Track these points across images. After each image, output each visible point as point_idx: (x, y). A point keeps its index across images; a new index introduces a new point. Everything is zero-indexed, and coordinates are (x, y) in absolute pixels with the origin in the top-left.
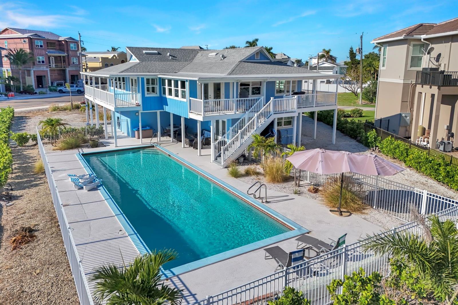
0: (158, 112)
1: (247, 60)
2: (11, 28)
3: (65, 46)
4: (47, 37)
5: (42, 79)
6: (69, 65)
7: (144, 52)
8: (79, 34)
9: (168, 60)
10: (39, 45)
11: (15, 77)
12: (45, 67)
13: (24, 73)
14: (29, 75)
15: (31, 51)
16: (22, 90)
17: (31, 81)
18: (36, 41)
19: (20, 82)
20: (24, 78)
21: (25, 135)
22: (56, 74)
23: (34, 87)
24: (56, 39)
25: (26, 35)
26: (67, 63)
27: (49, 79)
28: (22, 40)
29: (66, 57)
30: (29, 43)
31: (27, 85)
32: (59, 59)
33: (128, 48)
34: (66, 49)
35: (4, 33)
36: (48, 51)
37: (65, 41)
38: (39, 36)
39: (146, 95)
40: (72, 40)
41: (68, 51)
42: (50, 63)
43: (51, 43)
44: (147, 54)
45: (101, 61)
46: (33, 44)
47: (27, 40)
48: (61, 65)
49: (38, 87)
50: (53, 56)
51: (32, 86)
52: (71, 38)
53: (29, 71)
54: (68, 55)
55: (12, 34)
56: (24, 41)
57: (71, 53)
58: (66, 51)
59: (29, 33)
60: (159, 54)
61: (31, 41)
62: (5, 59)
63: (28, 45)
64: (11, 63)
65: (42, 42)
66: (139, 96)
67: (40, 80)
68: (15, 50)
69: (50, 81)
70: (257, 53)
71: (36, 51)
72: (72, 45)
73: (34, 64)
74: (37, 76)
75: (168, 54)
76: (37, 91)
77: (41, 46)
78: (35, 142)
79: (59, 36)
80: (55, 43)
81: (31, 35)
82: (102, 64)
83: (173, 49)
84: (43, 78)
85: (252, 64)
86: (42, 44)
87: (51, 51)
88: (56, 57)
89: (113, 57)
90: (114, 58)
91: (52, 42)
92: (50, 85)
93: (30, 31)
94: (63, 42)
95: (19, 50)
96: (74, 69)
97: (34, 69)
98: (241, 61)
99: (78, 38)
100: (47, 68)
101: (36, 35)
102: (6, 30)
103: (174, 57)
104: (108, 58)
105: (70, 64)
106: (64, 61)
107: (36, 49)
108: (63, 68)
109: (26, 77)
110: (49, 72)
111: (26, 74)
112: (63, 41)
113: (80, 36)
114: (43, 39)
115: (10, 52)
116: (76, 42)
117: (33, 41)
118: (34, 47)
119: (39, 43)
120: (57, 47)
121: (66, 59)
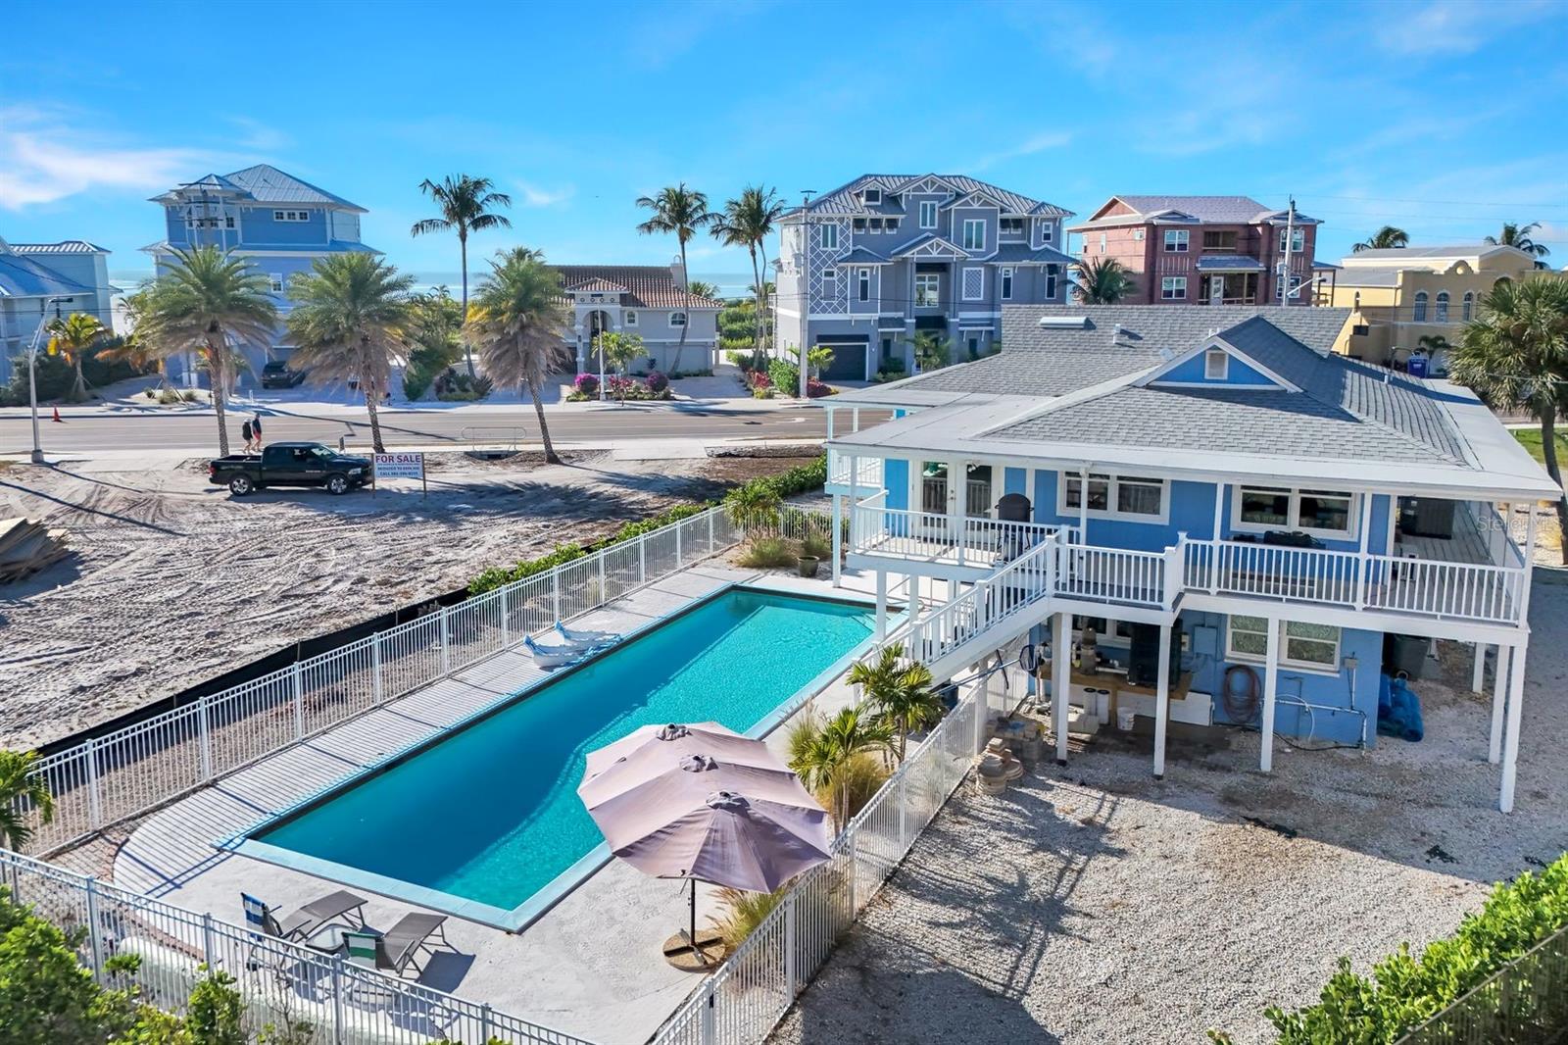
2: (1125, 198)
3: (1264, 242)
4: (1206, 217)
10: (1177, 242)
18: (1168, 233)
24: (1241, 221)
25: (1142, 217)
26: (1261, 298)
28: (1135, 230)
29: (1261, 277)
30: (1147, 239)
32: (1234, 282)
34: (1263, 252)
36: (1204, 258)
37: (1264, 224)
38: (1184, 217)
41: (1269, 256)
42: (1203, 296)
43: (1218, 235)
45: (1400, 283)
46: (1159, 241)
47: (1143, 232)
48: (1240, 301)
50: (1220, 275)
54: (1269, 271)
56: (1135, 236)
58: (1262, 258)
59: (1152, 209)
61: (1154, 232)
65: (1188, 232)
71: (1162, 264)
73: (1152, 298)
77: (1182, 246)
80: (1233, 234)
81: (1159, 217)
82: (1403, 294)
86: (1188, 241)
87: (1215, 258)
88: (1230, 278)
89: (1453, 269)
90: (1460, 271)
91: (1222, 230)
93: (1157, 201)
94: (1260, 229)
101: (1174, 213)
104: (1431, 273)
105: (1270, 297)
106: (1253, 289)
107: (1166, 256)
112: (1258, 225)
114: (1193, 227)
115: (1084, 269)
117: (1160, 233)
118: (1161, 248)
119: (1176, 238)
120: (1242, 245)
121: (1261, 282)
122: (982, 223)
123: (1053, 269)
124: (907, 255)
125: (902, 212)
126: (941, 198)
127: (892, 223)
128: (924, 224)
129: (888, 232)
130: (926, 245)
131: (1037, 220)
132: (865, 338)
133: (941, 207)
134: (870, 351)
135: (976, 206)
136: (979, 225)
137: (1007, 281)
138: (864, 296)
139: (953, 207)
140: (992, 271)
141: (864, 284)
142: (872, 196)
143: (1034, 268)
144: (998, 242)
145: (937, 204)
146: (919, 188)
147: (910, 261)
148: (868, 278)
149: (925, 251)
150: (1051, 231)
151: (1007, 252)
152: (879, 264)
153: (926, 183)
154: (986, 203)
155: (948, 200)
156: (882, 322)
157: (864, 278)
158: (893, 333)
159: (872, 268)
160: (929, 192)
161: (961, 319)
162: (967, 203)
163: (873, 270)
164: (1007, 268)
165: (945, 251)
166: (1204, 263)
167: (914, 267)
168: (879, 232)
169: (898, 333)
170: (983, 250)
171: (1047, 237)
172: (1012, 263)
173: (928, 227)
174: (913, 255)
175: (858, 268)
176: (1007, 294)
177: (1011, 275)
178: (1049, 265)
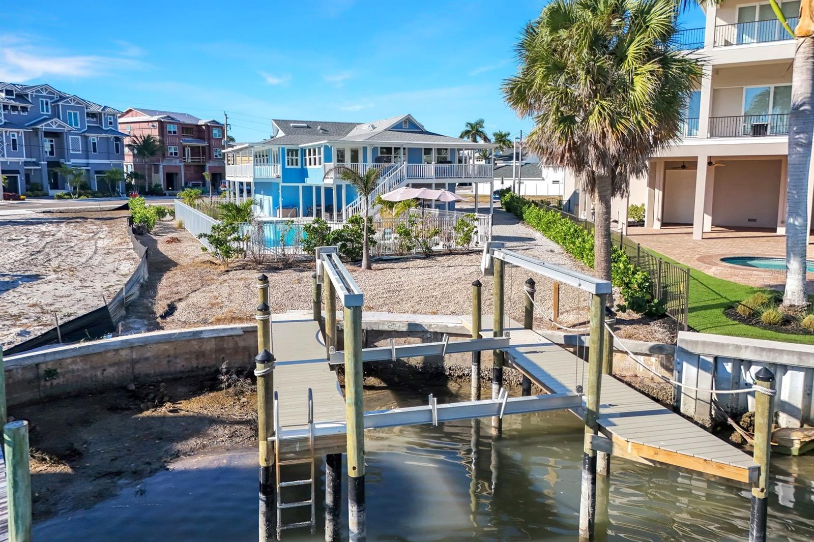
0: (301, 185)
1: (393, 128)
2: (135, 109)
3: (206, 133)
4: (182, 120)
5: (173, 178)
6: (210, 158)
7: (291, 125)
8: (226, 115)
9: (318, 134)
10: (172, 130)
11: (139, 172)
12: (178, 161)
13: (150, 169)
14: (157, 172)
15: (161, 138)
16: (147, 190)
17: (159, 179)
18: (168, 125)
19: (145, 180)
20: (150, 176)
21: (163, 208)
22: (193, 172)
23: (162, 187)
24: (195, 123)
25: (155, 118)
26: (207, 157)
27: (183, 177)
28: (150, 124)
29: (207, 148)
30: (159, 128)
31: (153, 185)
32: (196, 150)
33: (274, 120)
34: (206, 137)
35: (127, 116)
36: (183, 139)
37: (206, 125)
38: (173, 119)
39: (287, 167)
40: (216, 124)
41: (209, 139)
42: (184, 156)
43: (187, 128)
44: (294, 127)
46: (165, 129)
47: (156, 124)
48: (200, 159)
49: (168, 189)
50: (189, 146)
51: (160, 185)
52: (214, 121)
53: (157, 167)
54: (209, 146)
55: (137, 116)
56: (153, 126)
57: (213, 142)
58: (206, 140)
59: (159, 115)
60: (308, 127)
61: (162, 125)
62: (126, 150)
63: (157, 130)
64: (134, 155)
65: (176, 126)
66: (280, 166)
67: (171, 178)
68: (141, 138)
69: (183, 180)
70: (405, 122)
71: (167, 140)
72: (215, 131)
73: (164, 156)
74: (167, 174)
75: (319, 127)
76: (167, 193)
77: (175, 132)
78: (172, 218)
79: (199, 120)
80: (192, 128)
81: (163, 118)
83: (326, 123)
84: (175, 176)
85: (397, 133)
86: (176, 130)
87: (187, 139)
88: (193, 148)
91: (189, 127)
92: (183, 185)
93: (160, 113)
94: (204, 127)
95: (146, 137)
96: (216, 164)
97: (164, 164)
98: (385, 130)
99: (222, 121)
100: (181, 162)
101: (168, 117)
102: (130, 111)
103: (325, 130)
105: (212, 157)
106: (204, 153)
107: (168, 136)
108: (201, 164)
109: (153, 174)
110: (182, 167)
111: (153, 171)
112: (203, 125)
113: (227, 118)
114: (178, 123)
115: (135, 139)
116: (221, 127)
117: (164, 125)
118: (166, 133)
119: (172, 128)
120: (196, 134)
121: (207, 151)
122: (76, 113)
123: (117, 139)
124: (39, 127)
125: (29, 102)
126: (51, 98)
127: (24, 109)
128: (43, 111)
129: (22, 113)
130: (49, 122)
131: (105, 114)
132: (17, 172)
133: (52, 103)
134: (21, 179)
135: (73, 104)
136: (75, 115)
137: (94, 144)
138: (15, 148)
139: (60, 103)
140: (85, 139)
141: (14, 141)
142: (9, 92)
143: (108, 139)
144: (87, 124)
145: (49, 101)
146: (38, 91)
147: (40, 130)
148: (16, 138)
149: (48, 125)
150: (112, 121)
151: (91, 129)
152: (22, 130)
153: (42, 89)
154: (77, 103)
155: (56, 99)
156: (26, 163)
157: (13, 138)
158: (31, 169)
159: (18, 132)
160: (44, 94)
161: (73, 163)
162: (67, 102)
163: (18, 133)
164: (93, 137)
165: (60, 126)
166: (184, 141)
167: (43, 133)
168: (16, 113)
169: (35, 169)
170: (79, 127)
171: (111, 123)
172: (96, 135)
173: (45, 113)
174: (42, 127)
175: (10, 132)
176: (95, 151)
177: (96, 141)
178: (115, 137)
